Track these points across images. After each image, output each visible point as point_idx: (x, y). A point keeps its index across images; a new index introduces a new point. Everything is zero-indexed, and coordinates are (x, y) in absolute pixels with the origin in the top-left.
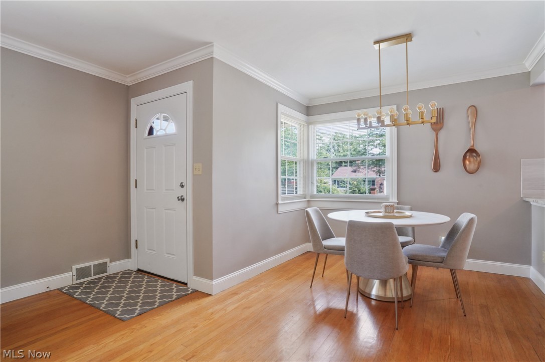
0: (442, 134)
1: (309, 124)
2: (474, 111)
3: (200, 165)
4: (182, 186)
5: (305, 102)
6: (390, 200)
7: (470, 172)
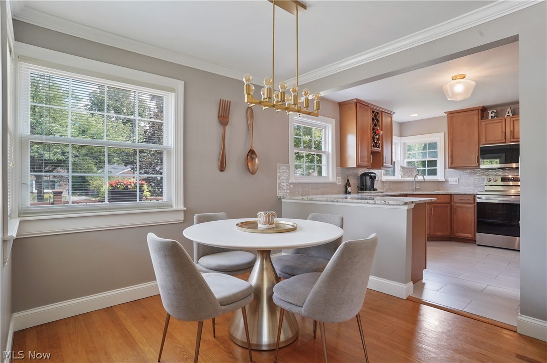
2: (252, 113)
6: (175, 208)
7: (253, 174)
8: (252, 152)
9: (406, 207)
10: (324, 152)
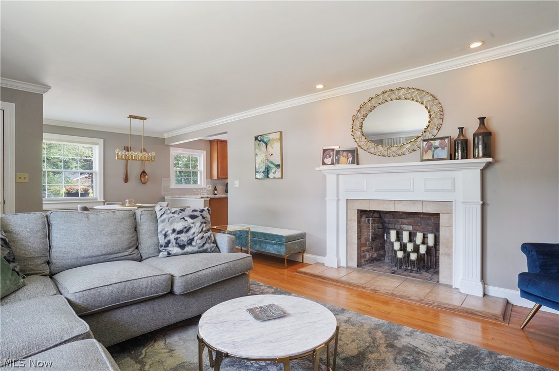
3: (27, 174)
6: (99, 200)
7: (144, 184)
8: (144, 172)
9: (203, 199)
10: (199, 170)
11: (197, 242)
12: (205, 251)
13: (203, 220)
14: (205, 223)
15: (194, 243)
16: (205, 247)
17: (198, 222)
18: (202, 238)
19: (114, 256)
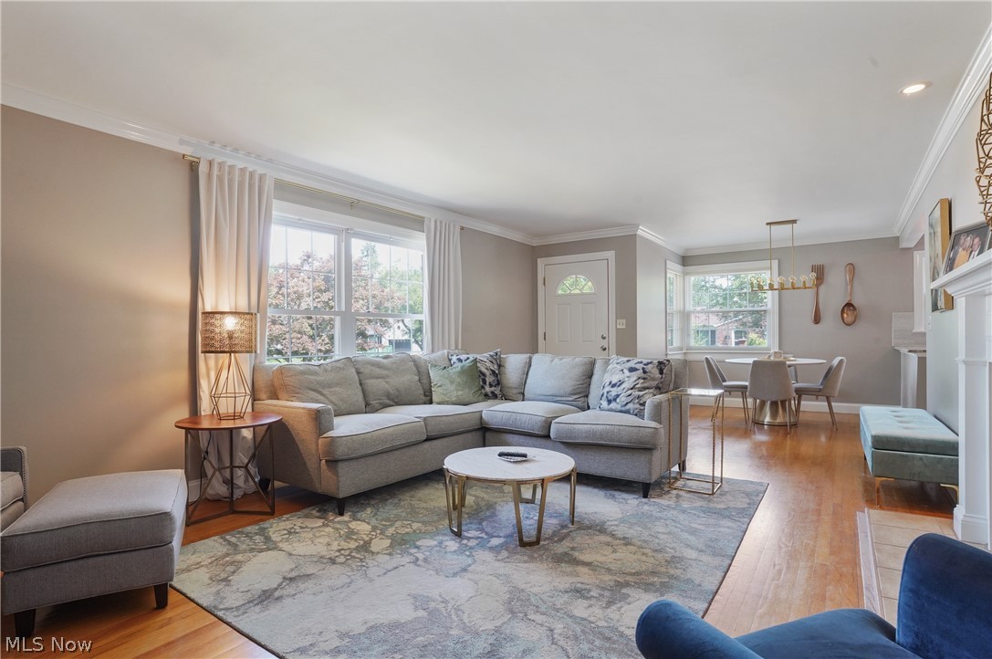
0: (822, 288)
1: (685, 274)
2: (852, 268)
3: (624, 321)
4: (604, 338)
5: (681, 252)
7: (847, 325)
8: (849, 305)
11: (623, 399)
12: (627, 412)
13: (643, 375)
14: (644, 379)
15: (618, 400)
16: (627, 407)
17: (635, 376)
18: (629, 395)
19: (560, 399)
